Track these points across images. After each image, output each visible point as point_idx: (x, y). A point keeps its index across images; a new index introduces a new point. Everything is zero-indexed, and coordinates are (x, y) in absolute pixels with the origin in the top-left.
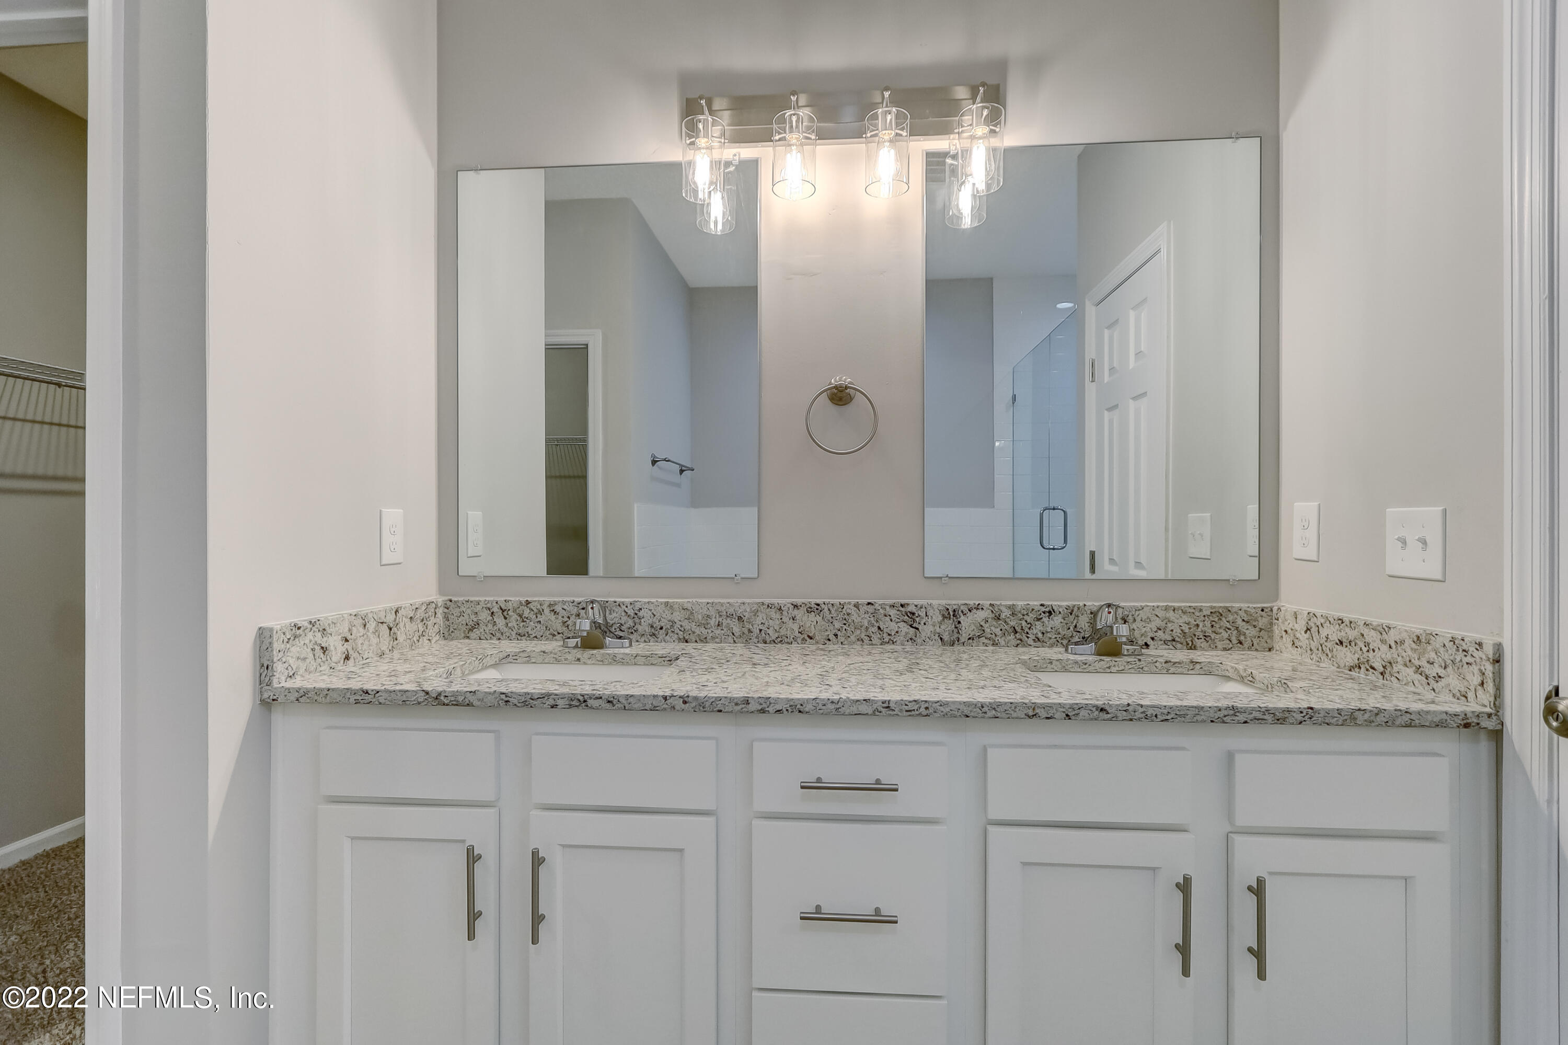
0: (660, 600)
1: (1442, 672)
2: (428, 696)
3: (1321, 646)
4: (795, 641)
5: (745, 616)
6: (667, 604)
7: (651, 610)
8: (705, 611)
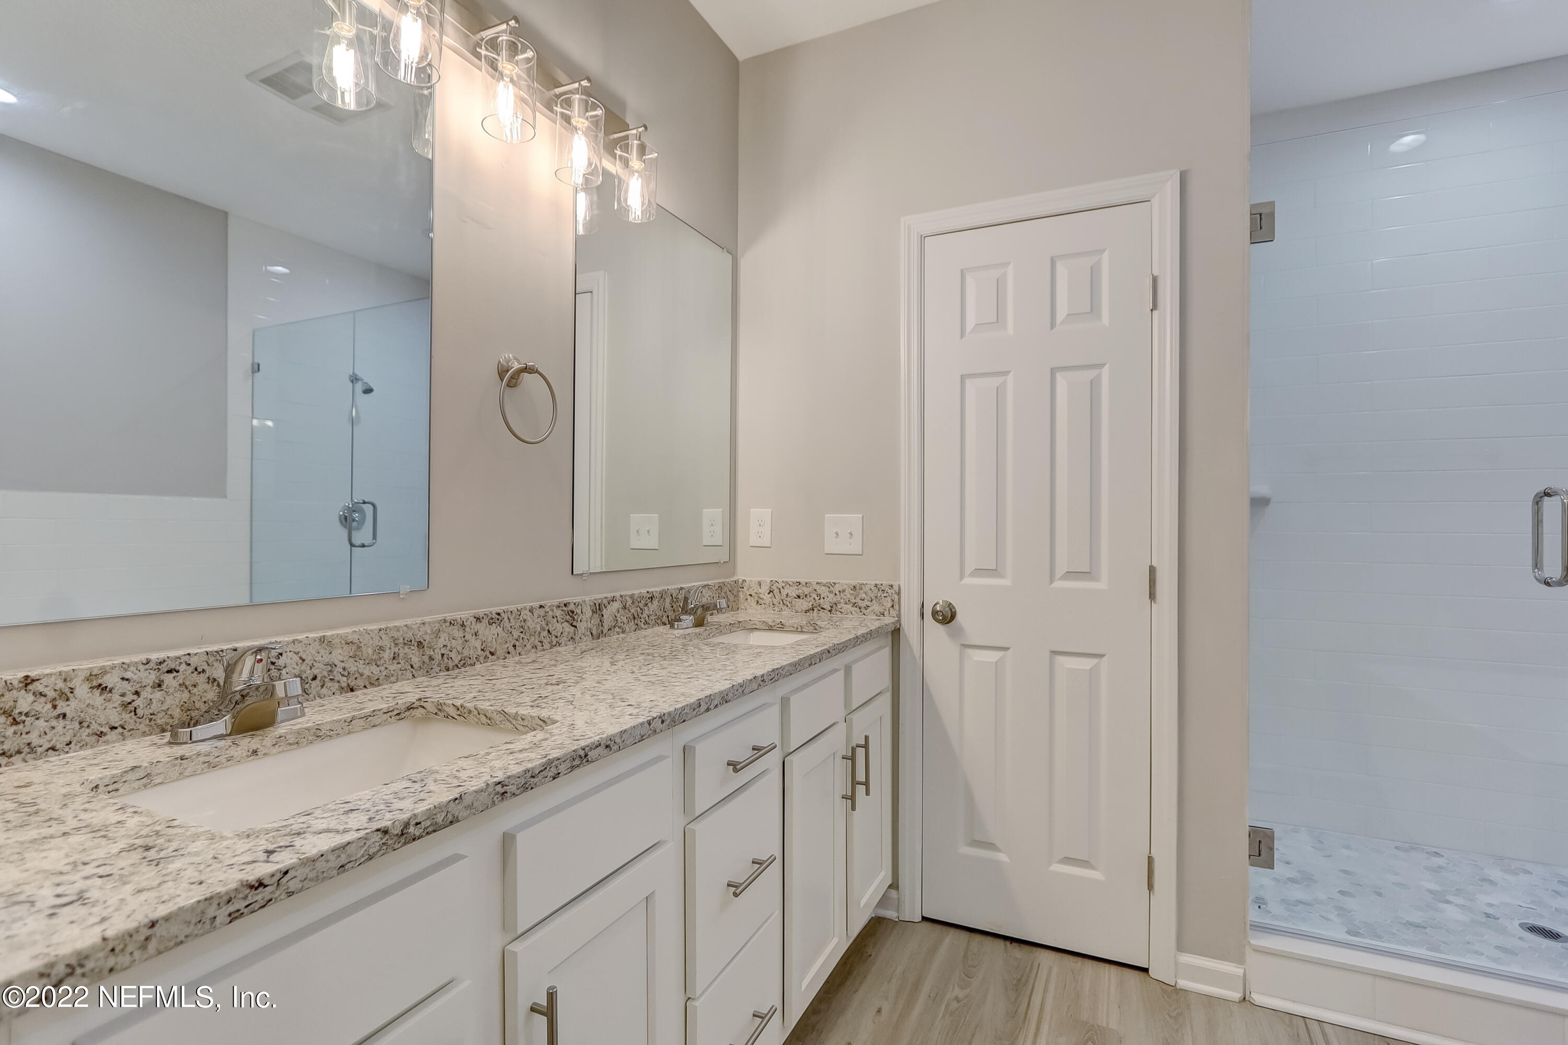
0: (311, 635)
1: (869, 604)
2: (387, 836)
3: (782, 601)
4: (478, 661)
5: (425, 640)
6: (322, 640)
7: (297, 653)
8: (377, 642)
